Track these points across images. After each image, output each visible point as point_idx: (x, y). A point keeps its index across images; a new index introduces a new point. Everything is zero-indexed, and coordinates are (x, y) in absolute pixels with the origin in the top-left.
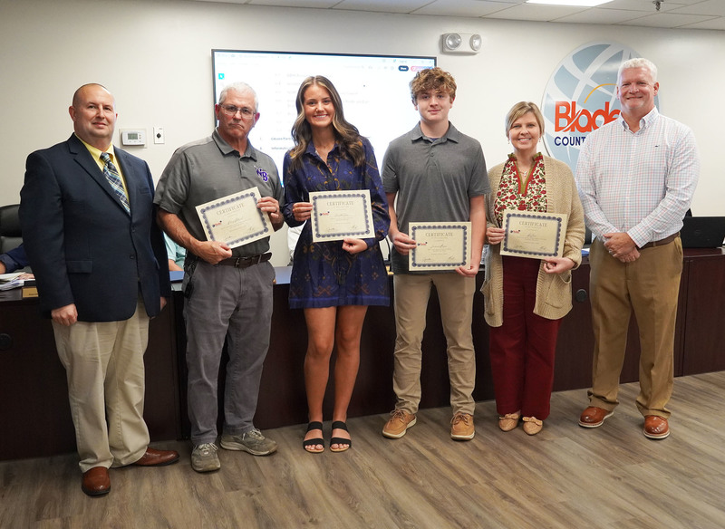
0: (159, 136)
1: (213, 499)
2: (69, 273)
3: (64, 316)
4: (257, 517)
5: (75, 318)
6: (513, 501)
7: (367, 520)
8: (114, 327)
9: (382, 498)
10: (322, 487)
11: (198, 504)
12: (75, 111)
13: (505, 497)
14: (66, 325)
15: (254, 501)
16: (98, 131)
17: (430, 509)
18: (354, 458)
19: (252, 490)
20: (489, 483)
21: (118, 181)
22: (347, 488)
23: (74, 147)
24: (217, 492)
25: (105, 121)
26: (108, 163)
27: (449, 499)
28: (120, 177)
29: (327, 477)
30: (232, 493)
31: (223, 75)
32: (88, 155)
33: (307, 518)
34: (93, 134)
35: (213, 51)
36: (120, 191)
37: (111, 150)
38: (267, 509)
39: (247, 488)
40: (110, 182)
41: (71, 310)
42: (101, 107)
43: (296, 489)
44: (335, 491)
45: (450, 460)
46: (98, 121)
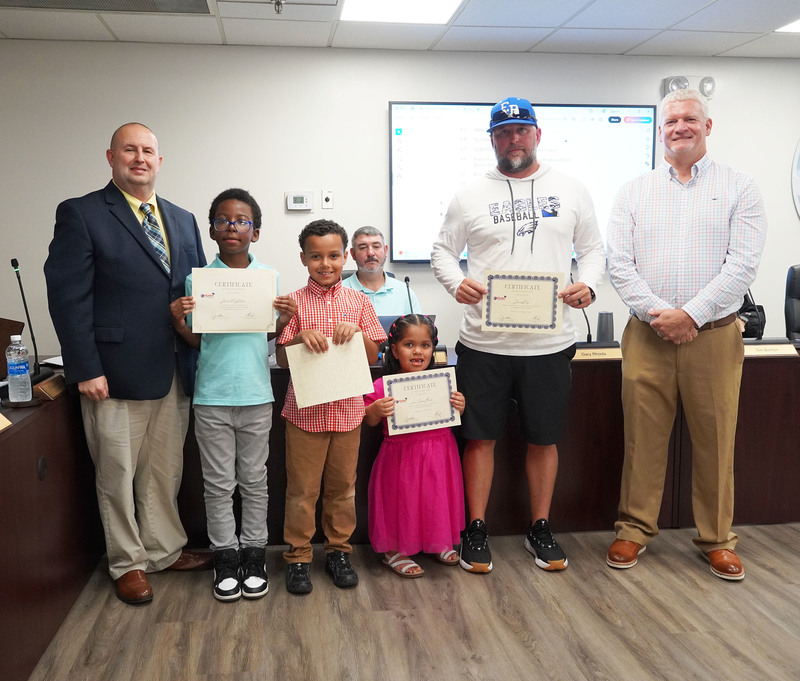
0: (327, 200)
1: (358, 618)
2: (97, 342)
3: (93, 390)
4: (407, 645)
5: (105, 393)
6: (746, 661)
7: (545, 664)
8: (147, 405)
9: (566, 638)
10: (492, 616)
11: (339, 622)
12: (113, 156)
13: (735, 653)
14: (95, 401)
15: (405, 625)
16: (138, 178)
17: (631, 659)
18: (534, 583)
19: (405, 612)
20: (714, 634)
21: (159, 236)
22: (523, 621)
23: (112, 196)
24: (363, 610)
25: (144, 166)
26: (149, 215)
27: (657, 649)
28: (162, 231)
29: (499, 604)
30: (379, 613)
31: (400, 130)
32: (126, 206)
33: (468, 653)
34: (131, 182)
35: (391, 104)
36: (161, 248)
37: (153, 201)
38: (420, 637)
39: (398, 609)
40: (150, 238)
41: (100, 383)
43: (458, 616)
44: (506, 622)
45: (661, 598)
46: (136, 165)
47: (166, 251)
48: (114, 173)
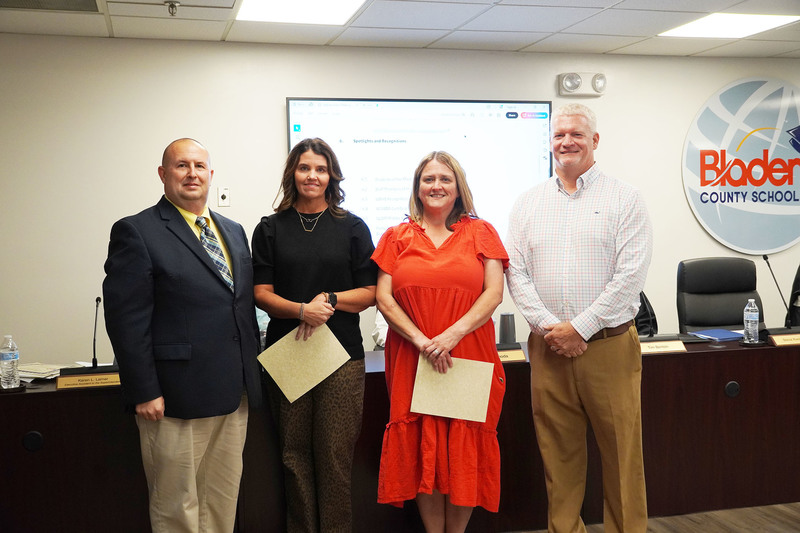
2: (156, 360)
3: (151, 411)
5: (162, 413)
8: (211, 423)
12: (165, 172)
16: (191, 193)
21: (218, 248)
25: (197, 181)
26: (205, 228)
28: (220, 244)
31: (299, 126)
32: (182, 221)
34: (184, 197)
35: (288, 100)
36: (221, 261)
37: (206, 214)
40: (209, 251)
41: (158, 404)
42: (192, 165)
46: (189, 181)
47: (226, 263)
48: (166, 189)
